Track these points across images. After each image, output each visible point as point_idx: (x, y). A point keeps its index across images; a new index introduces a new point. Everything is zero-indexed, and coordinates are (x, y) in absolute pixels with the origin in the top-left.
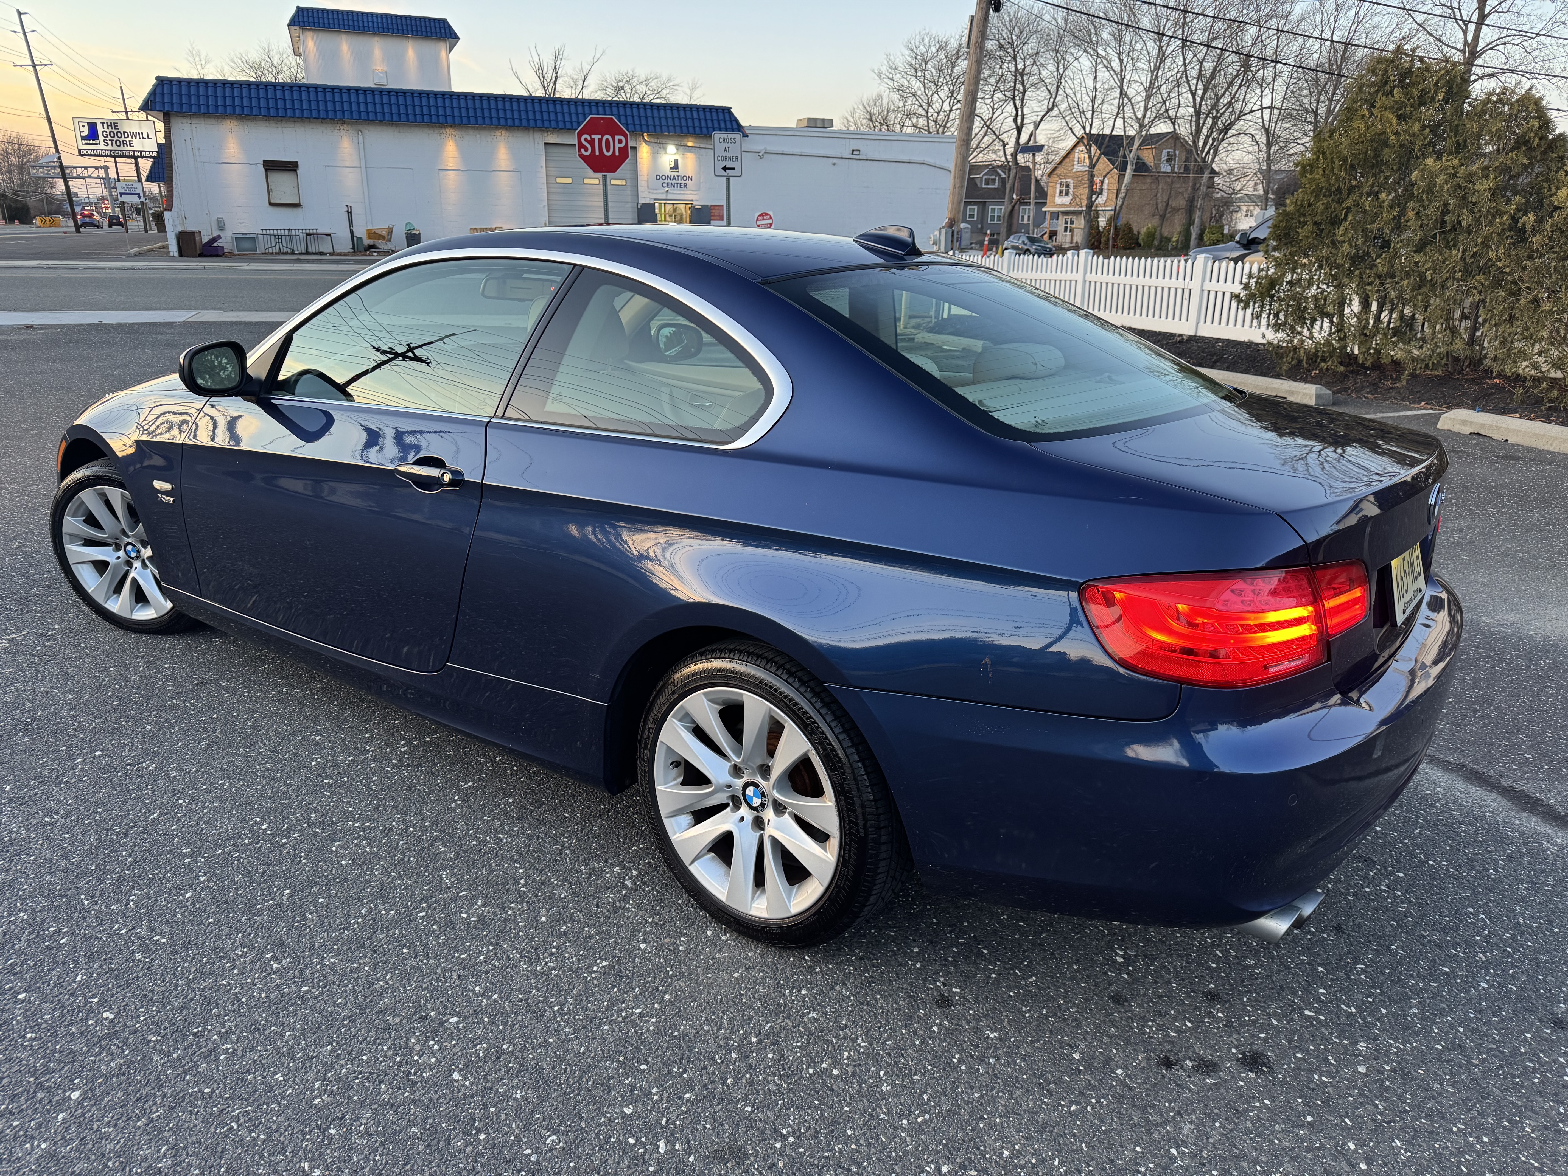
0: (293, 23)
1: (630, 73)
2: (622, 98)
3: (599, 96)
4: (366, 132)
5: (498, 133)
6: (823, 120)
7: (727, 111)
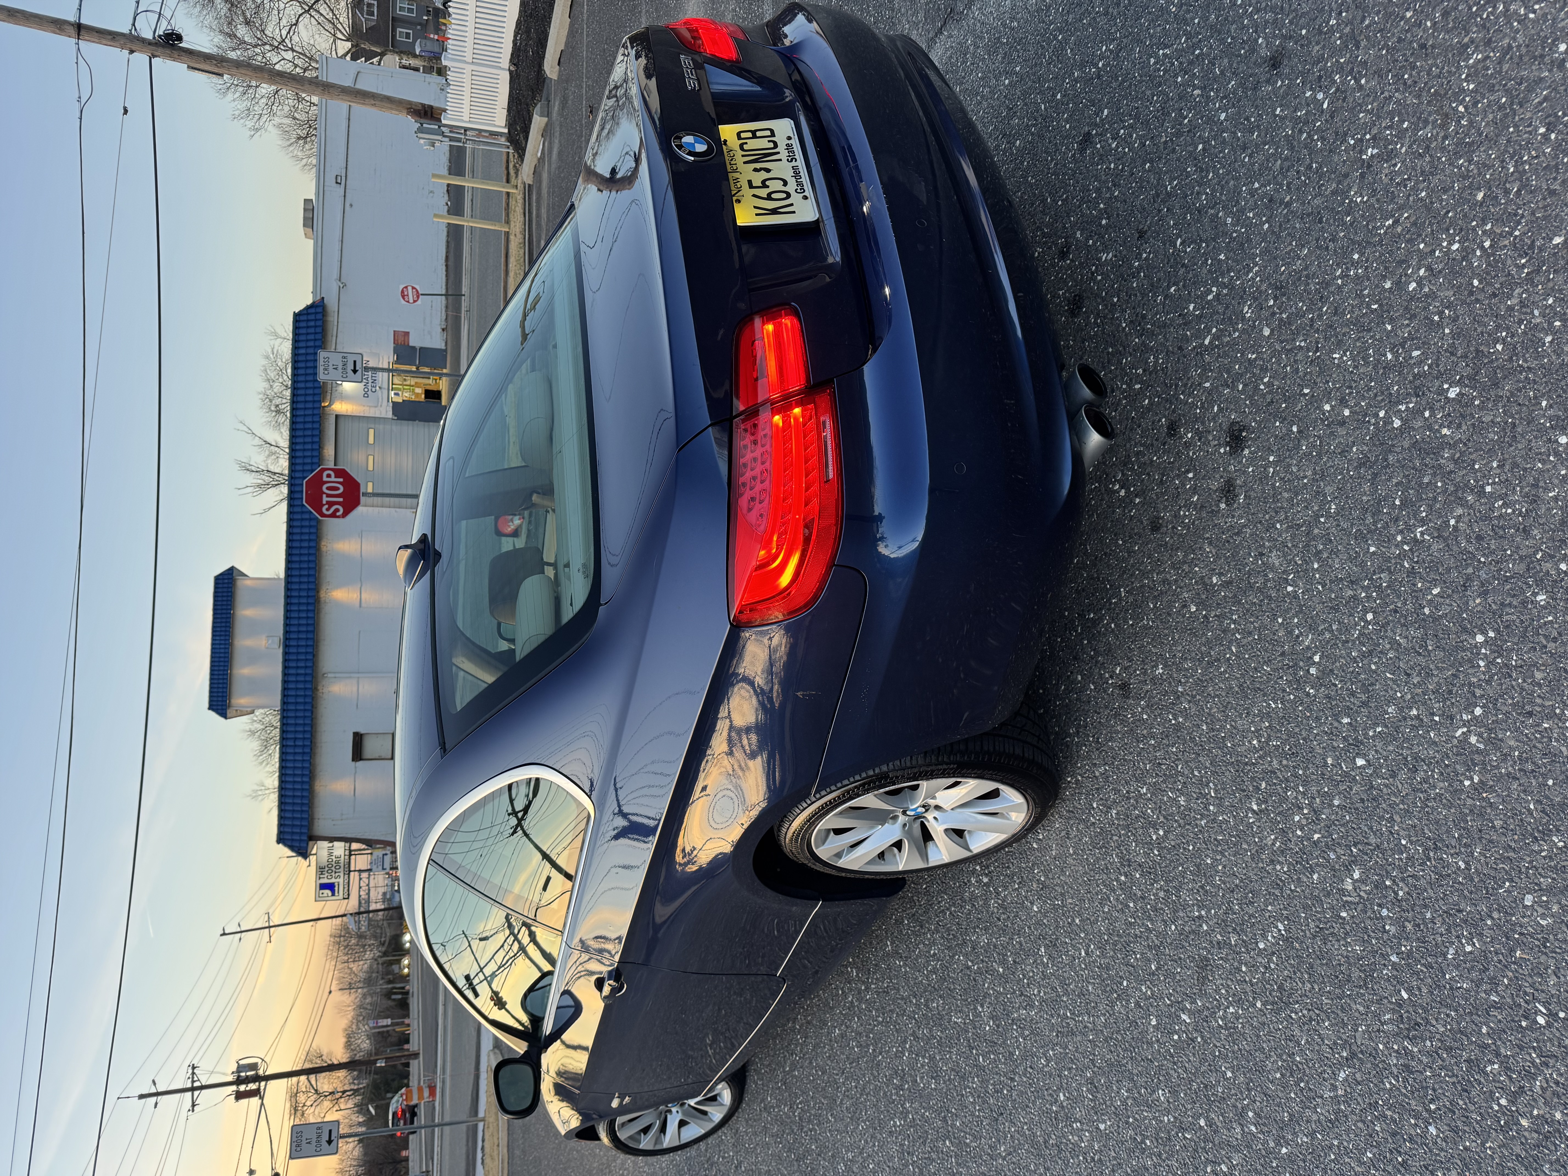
0: (223, 714)
1: (261, 396)
2: (287, 407)
3: (286, 432)
4: (324, 670)
5: (324, 549)
6: (305, 210)
7: (298, 318)
